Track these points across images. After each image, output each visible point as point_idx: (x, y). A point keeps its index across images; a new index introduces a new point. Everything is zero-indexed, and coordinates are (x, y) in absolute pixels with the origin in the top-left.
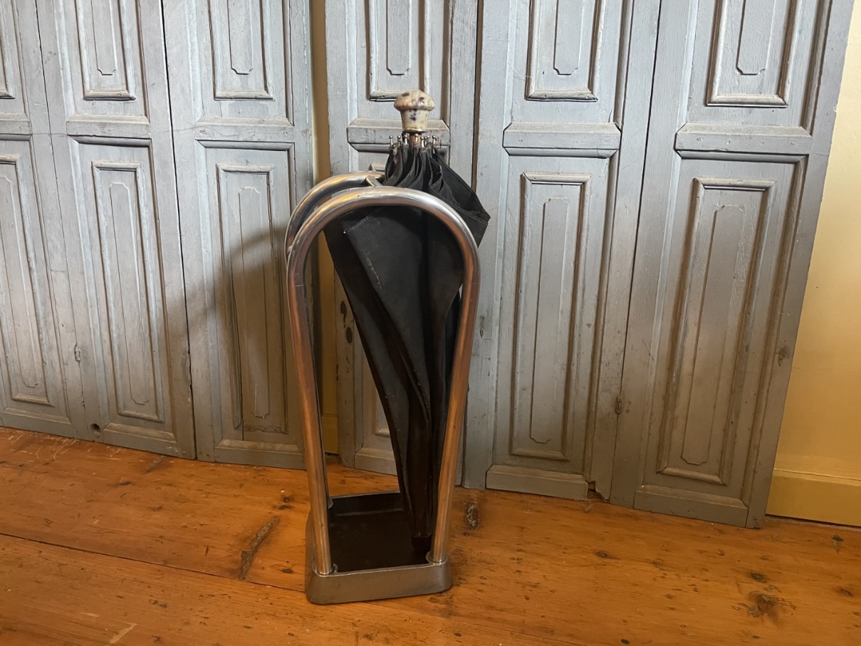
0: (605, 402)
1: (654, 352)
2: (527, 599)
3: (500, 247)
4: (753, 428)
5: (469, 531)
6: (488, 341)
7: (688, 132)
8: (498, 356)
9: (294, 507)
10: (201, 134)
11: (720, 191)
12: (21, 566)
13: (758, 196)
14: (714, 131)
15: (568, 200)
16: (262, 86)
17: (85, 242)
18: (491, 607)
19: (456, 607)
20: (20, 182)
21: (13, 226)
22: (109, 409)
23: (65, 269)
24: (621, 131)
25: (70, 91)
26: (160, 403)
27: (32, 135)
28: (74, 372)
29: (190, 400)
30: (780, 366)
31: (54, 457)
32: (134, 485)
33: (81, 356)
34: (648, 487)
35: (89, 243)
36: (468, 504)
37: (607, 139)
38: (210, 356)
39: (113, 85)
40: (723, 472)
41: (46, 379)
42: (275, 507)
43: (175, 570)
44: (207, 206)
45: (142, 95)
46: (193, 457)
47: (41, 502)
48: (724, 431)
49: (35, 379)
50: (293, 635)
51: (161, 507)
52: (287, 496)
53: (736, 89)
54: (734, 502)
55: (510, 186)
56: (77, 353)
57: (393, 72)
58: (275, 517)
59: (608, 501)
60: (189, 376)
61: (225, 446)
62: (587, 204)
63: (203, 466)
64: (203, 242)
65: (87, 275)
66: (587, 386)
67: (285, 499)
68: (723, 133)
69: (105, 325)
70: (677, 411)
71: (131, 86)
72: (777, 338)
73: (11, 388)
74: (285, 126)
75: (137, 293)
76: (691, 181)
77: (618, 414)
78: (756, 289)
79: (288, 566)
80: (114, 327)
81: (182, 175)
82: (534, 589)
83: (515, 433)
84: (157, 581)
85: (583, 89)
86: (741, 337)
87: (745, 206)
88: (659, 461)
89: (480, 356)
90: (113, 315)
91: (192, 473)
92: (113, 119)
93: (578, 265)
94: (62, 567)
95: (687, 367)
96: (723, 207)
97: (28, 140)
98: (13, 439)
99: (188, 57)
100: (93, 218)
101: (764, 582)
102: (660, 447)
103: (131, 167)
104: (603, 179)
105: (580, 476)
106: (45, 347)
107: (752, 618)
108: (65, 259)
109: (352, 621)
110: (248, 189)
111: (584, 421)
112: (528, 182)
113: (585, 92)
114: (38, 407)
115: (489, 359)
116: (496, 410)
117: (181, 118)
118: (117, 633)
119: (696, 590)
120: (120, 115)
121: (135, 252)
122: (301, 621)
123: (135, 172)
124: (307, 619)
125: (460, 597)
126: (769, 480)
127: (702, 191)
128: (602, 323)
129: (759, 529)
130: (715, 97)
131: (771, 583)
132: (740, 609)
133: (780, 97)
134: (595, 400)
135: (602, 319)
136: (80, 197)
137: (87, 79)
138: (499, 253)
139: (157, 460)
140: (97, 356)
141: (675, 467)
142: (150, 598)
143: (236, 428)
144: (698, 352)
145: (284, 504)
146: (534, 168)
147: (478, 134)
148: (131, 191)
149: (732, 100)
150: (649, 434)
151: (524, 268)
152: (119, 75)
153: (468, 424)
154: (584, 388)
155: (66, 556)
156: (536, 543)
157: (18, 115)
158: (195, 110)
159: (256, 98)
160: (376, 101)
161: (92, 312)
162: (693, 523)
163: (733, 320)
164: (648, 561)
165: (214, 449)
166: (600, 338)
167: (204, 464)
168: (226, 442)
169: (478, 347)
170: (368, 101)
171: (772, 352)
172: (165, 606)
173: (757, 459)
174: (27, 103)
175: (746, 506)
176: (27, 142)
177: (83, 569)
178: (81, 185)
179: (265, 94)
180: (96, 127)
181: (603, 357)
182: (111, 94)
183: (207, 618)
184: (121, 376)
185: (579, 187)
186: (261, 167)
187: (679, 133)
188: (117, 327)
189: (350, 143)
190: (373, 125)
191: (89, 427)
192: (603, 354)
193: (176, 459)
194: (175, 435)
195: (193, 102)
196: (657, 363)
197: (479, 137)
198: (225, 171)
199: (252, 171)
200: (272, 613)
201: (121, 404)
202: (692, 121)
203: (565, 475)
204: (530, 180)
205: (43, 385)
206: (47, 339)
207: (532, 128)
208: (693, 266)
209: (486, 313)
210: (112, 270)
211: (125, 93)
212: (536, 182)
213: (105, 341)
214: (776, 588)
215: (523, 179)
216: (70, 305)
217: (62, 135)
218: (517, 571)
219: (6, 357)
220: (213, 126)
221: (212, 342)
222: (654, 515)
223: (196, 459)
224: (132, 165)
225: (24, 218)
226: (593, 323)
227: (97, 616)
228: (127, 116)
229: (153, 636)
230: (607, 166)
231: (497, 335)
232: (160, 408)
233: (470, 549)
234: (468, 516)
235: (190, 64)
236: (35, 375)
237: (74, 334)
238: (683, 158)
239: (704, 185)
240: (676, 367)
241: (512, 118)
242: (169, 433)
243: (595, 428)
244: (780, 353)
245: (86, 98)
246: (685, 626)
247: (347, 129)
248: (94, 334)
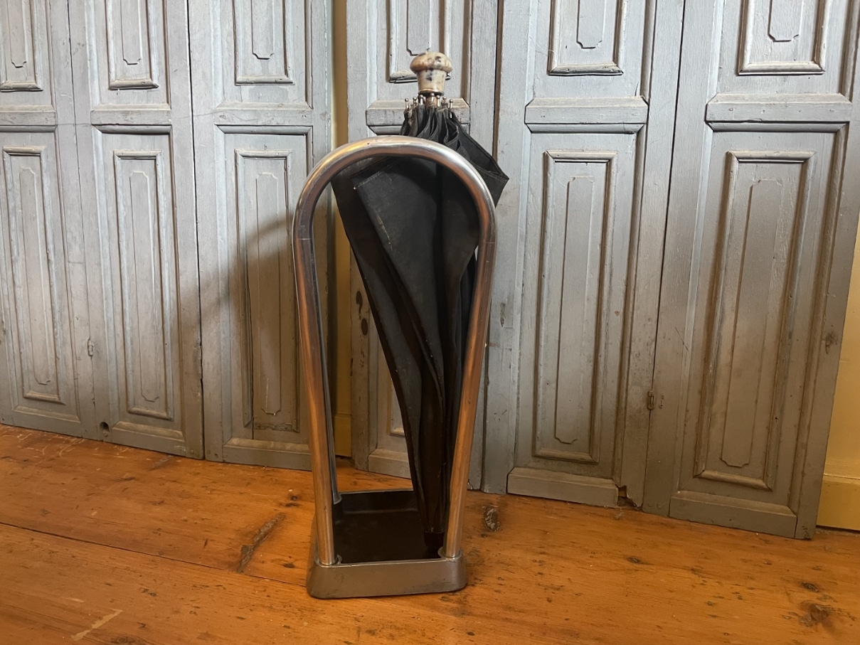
0: (635, 397)
1: (689, 341)
2: (549, 601)
3: (521, 229)
4: (799, 425)
5: (487, 533)
6: (510, 330)
7: (719, 102)
8: (520, 348)
9: (300, 505)
10: (221, 119)
11: (754, 165)
12: (11, 552)
13: (796, 168)
14: (747, 100)
15: (593, 179)
16: (283, 70)
17: (103, 232)
18: (509, 608)
19: (470, 606)
20: (44, 174)
21: (35, 218)
22: (119, 407)
23: (82, 261)
24: (648, 104)
25: (96, 81)
26: (170, 400)
27: (56, 126)
28: (86, 367)
29: (199, 394)
30: (827, 353)
31: (60, 454)
32: (137, 480)
33: (94, 351)
34: (685, 492)
35: (107, 234)
36: (488, 507)
37: (634, 112)
38: (222, 348)
39: (137, 74)
40: (767, 476)
41: (59, 375)
42: (281, 504)
43: (170, 561)
44: (224, 193)
45: (165, 83)
46: (201, 456)
47: (41, 494)
48: (768, 428)
49: (48, 376)
50: (289, 627)
51: (162, 502)
52: (295, 494)
53: (769, 57)
54: (781, 510)
55: (532, 165)
56: (90, 347)
57: (413, 53)
58: (281, 514)
59: (641, 509)
60: (200, 369)
61: (234, 445)
62: (613, 182)
63: (211, 466)
64: (219, 229)
65: (104, 266)
66: (616, 381)
67: (293, 498)
68: (757, 102)
69: (119, 318)
70: (715, 407)
71: (154, 74)
72: (823, 323)
73: (23, 386)
74: (304, 109)
75: (152, 284)
76: (724, 155)
77: (650, 410)
78: (798, 269)
79: (290, 561)
80: (127, 320)
81: (200, 160)
82: (557, 592)
83: (538, 433)
84: (151, 570)
85: (607, 62)
86: (783, 322)
87: (783, 180)
88: (696, 463)
89: (501, 347)
90: (127, 308)
91: (198, 471)
92: (136, 107)
93: (605, 247)
94: (52, 554)
95: (724, 357)
96: (759, 181)
97: (54, 131)
98: (21, 437)
99: (210, 43)
100: (112, 209)
101: (818, 592)
102: (697, 448)
103: (152, 155)
104: (630, 156)
105: (609, 481)
106: (59, 342)
107: (804, 628)
108: (83, 250)
109: (355, 616)
110: (265, 175)
111: (613, 419)
112: (551, 161)
113: (610, 65)
114: (48, 406)
115: (511, 350)
116: (518, 407)
117: (202, 103)
118: (100, 618)
119: (740, 598)
120: (143, 103)
121: (152, 241)
122: (299, 613)
123: (155, 159)
124: (306, 613)
125: (475, 597)
126: (819, 483)
127: (735, 165)
128: (631, 310)
129: (809, 539)
130: (747, 65)
131: (826, 593)
132: (790, 618)
133: (815, 63)
134: (625, 395)
135: (631, 306)
136: (100, 186)
137: (113, 69)
138: (521, 236)
139: (165, 459)
140: (109, 351)
141: (714, 470)
142: (140, 586)
143: (246, 426)
144: (736, 339)
145: (291, 502)
146: (559, 145)
147: (499, 110)
148: (150, 180)
149: (765, 68)
150: (685, 433)
151: (547, 251)
152: (143, 63)
153: (487, 421)
154: (613, 382)
155: (58, 544)
156: (560, 547)
157: (45, 107)
158: (216, 95)
159: (276, 82)
160: (395, 83)
161: (107, 303)
162: (734, 532)
163: (774, 304)
164: (685, 568)
165: (223, 447)
166: (629, 326)
167: (212, 463)
168: (235, 441)
169: (499, 335)
170: (388, 83)
171: (818, 338)
172: (155, 595)
173: (805, 460)
174: (54, 95)
175: (794, 513)
176: (53, 134)
177: (73, 557)
178: (102, 176)
179: (285, 78)
180: (120, 116)
181: (632, 347)
182: (134, 83)
183: (198, 608)
184: (133, 371)
185: (605, 164)
186: (280, 152)
187: (709, 104)
188: (131, 319)
189: (369, 126)
190: (392, 106)
191: (99, 425)
192: (633, 344)
193: (183, 459)
194: (184, 433)
195: (213, 87)
196: (692, 354)
197: (500, 113)
198: (243, 156)
199: (270, 155)
200: (269, 605)
201: (131, 400)
202: (722, 92)
203: (593, 479)
204: (554, 158)
205: (55, 382)
206: (62, 332)
207: (555, 103)
208: (729, 246)
209: (507, 300)
210: (128, 261)
211: (148, 81)
212: (559, 160)
213: (118, 335)
214: (831, 598)
215: (546, 157)
216: (86, 297)
217: (86, 125)
218: (539, 573)
219: (21, 353)
220: (232, 110)
221: (224, 333)
222: (692, 524)
223: (204, 458)
224: (152, 153)
225: (46, 209)
226: (621, 311)
227: (82, 601)
228: (150, 104)
229: (138, 623)
230: (635, 142)
231: (519, 325)
232: (170, 405)
233: (487, 550)
234: (486, 519)
235: (212, 49)
236: (48, 372)
237: (88, 327)
238: (715, 131)
239: (738, 158)
240: (713, 358)
241: (534, 94)
242: (178, 432)
243: (625, 427)
244: (827, 339)
245: (112, 88)
246: (728, 634)
247: (366, 111)
248: (108, 327)
